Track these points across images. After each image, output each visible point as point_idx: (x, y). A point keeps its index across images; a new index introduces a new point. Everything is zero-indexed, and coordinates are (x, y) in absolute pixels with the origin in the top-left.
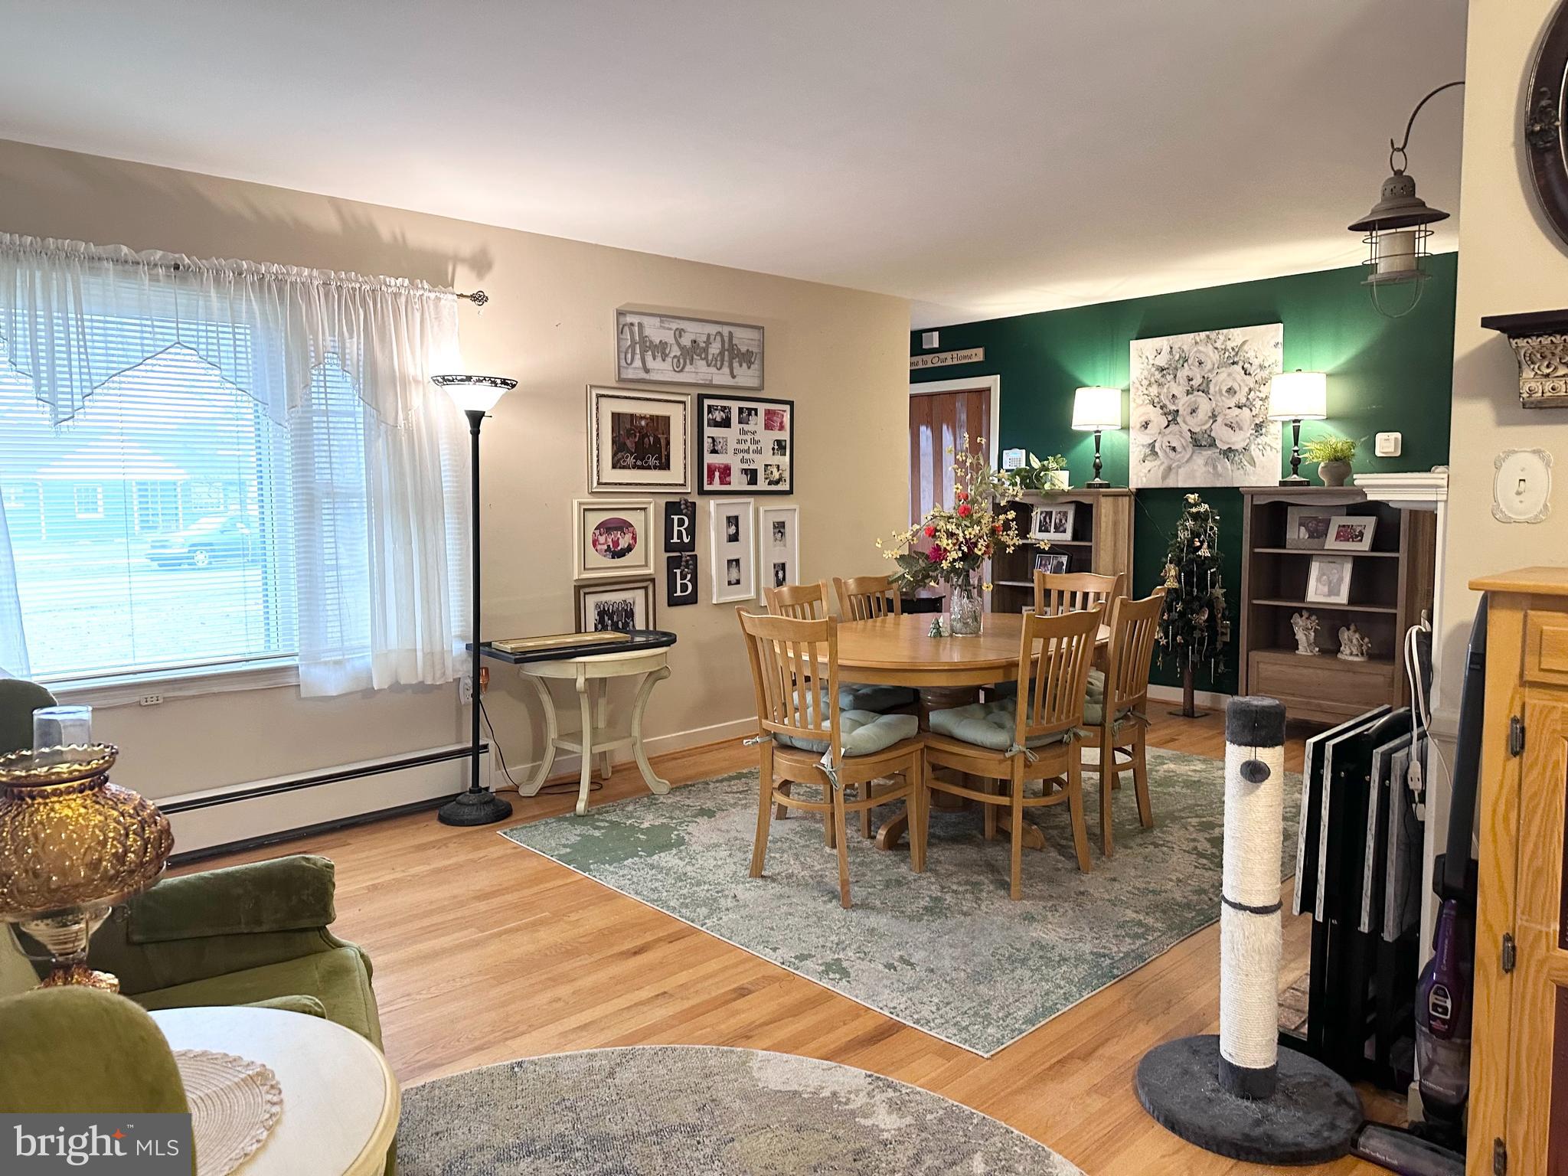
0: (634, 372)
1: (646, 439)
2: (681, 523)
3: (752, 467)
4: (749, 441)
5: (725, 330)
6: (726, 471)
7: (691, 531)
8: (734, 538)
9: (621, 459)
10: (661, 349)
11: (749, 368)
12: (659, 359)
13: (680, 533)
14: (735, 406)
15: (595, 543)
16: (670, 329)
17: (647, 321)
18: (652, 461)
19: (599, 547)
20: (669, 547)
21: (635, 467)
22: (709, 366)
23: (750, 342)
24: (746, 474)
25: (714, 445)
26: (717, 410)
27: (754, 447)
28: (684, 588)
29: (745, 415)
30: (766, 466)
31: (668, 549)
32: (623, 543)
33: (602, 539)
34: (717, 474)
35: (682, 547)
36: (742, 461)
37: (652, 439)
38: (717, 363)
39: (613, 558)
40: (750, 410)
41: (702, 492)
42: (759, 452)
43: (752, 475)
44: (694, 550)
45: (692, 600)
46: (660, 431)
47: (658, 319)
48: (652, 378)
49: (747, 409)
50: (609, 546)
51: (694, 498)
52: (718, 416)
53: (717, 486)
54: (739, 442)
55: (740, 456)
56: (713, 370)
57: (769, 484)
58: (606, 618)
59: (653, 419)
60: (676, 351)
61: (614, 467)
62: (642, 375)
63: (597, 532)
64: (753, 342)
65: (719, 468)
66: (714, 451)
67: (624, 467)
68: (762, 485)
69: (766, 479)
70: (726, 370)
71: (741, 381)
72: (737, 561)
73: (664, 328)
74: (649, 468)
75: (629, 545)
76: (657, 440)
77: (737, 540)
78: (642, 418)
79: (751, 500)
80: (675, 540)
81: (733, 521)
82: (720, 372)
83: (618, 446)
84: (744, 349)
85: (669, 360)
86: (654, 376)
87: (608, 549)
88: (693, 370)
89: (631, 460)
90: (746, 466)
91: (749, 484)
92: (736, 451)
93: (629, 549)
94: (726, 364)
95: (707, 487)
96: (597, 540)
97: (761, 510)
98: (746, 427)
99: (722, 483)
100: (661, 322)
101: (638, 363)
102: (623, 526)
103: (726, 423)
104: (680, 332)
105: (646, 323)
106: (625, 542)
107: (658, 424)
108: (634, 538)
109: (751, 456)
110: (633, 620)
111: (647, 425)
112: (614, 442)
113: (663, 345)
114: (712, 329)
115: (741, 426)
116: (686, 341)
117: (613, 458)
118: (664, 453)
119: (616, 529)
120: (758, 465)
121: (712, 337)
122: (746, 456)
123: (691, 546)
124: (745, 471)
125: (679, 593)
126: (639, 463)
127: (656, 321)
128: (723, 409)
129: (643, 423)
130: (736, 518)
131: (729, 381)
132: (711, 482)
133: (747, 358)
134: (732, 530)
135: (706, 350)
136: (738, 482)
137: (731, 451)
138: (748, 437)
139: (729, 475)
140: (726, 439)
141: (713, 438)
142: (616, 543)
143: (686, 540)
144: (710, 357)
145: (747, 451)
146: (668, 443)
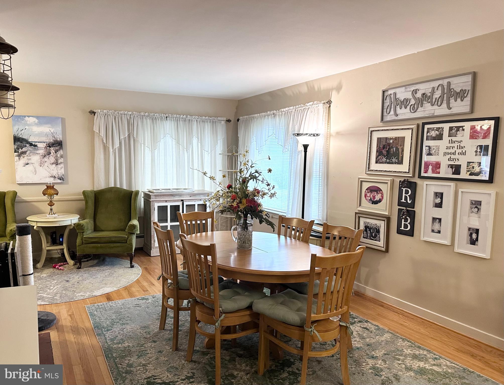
0: (390, 117)
1: (392, 149)
2: (407, 192)
3: (457, 163)
4: (456, 147)
5: (445, 82)
6: (437, 166)
7: (413, 197)
8: (439, 205)
9: (380, 159)
10: (404, 103)
11: (462, 101)
12: (403, 108)
13: (406, 197)
14: (446, 127)
15: (366, 196)
16: (410, 91)
17: (397, 90)
18: (394, 160)
19: (367, 198)
20: (400, 204)
21: (386, 163)
22: (433, 105)
23: (464, 84)
24: (452, 167)
25: (430, 151)
26: (433, 130)
27: (460, 151)
28: (406, 226)
29: (453, 132)
30: (469, 163)
31: (399, 204)
32: (378, 197)
33: (368, 195)
34: (430, 167)
35: (406, 205)
36: (449, 160)
37: (394, 149)
38: (439, 102)
39: (372, 204)
40: (458, 128)
41: (420, 177)
42: (464, 154)
43: (457, 169)
44: (414, 208)
45: (411, 233)
46: (399, 145)
47: (404, 88)
48: (399, 118)
49: (456, 127)
50: (371, 198)
51: (416, 180)
52: (433, 134)
53: (430, 174)
54: (447, 148)
55: (448, 156)
56: (436, 107)
57: (470, 175)
58: (368, 230)
59: (396, 139)
60: (413, 102)
61: (376, 163)
62: (394, 118)
63: (367, 191)
64: (467, 84)
65: (432, 164)
66: (429, 154)
67: (381, 163)
68: (464, 174)
69: (468, 171)
70: (444, 105)
71: (455, 110)
72: (440, 220)
73: (407, 91)
74: (392, 163)
75: (380, 199)
76: (397, 149)
77: (441, 207)
78: (391, 139)
79: (452, 184)
80: (403, 201)
81: (440, 195)
82: (440, 107)
83: (379, 152)
84: (458, 90)
85: (409, 107)
86: (400, 117)
87: (371, 200)
88: (423, 110)
89: (384, 159)
90: (452, 163)
91: (453, 174)
92: (445, 154)
93: (380, 201)
94: (445, 102)
95: (423, 174)
96: (366, 195)
97: (460, 190)
98: (454, 139)
99: (433, 172)
100: (406, 88)
101: (392, 112)
102: (378, 190)
103: (439, 137)
104: (415, 91)
105: (397, 92)
106: (378, 198)
107: (398, 141)
108: (382, 197)
109: (457, 156)
110: (379, 234)
111: (393, 142)
112: (377, 151)
113: (407, 100)
114: (435, 84)
115: (450, 138)
116: (419, 95)
117: (376, 159)
118: (400, 155)
119: (375, 191)
120: (462, 162)
121: (436, 89)
122: (453, 156)
123: (413, 205)
124: (451, 166)
125: (402, 228)
126: (388, 161)
127: (403, 89)
128: (438, 129)
129: (391, 141)
130: (442, 194)
131: (447, 112)
132: (426, 172)
133: (461, 95)
134: (438, 201)
135: (431, 97)
136: (445, 172)
137: (441, 153)
138: (455, 145)
139: (439, 168)
140: (438, 147)
141: (429, 147)
142: (374, 197)
143: (409, 202)
144: (434, 100)
145: (454, 154)
146: (403, 151)
